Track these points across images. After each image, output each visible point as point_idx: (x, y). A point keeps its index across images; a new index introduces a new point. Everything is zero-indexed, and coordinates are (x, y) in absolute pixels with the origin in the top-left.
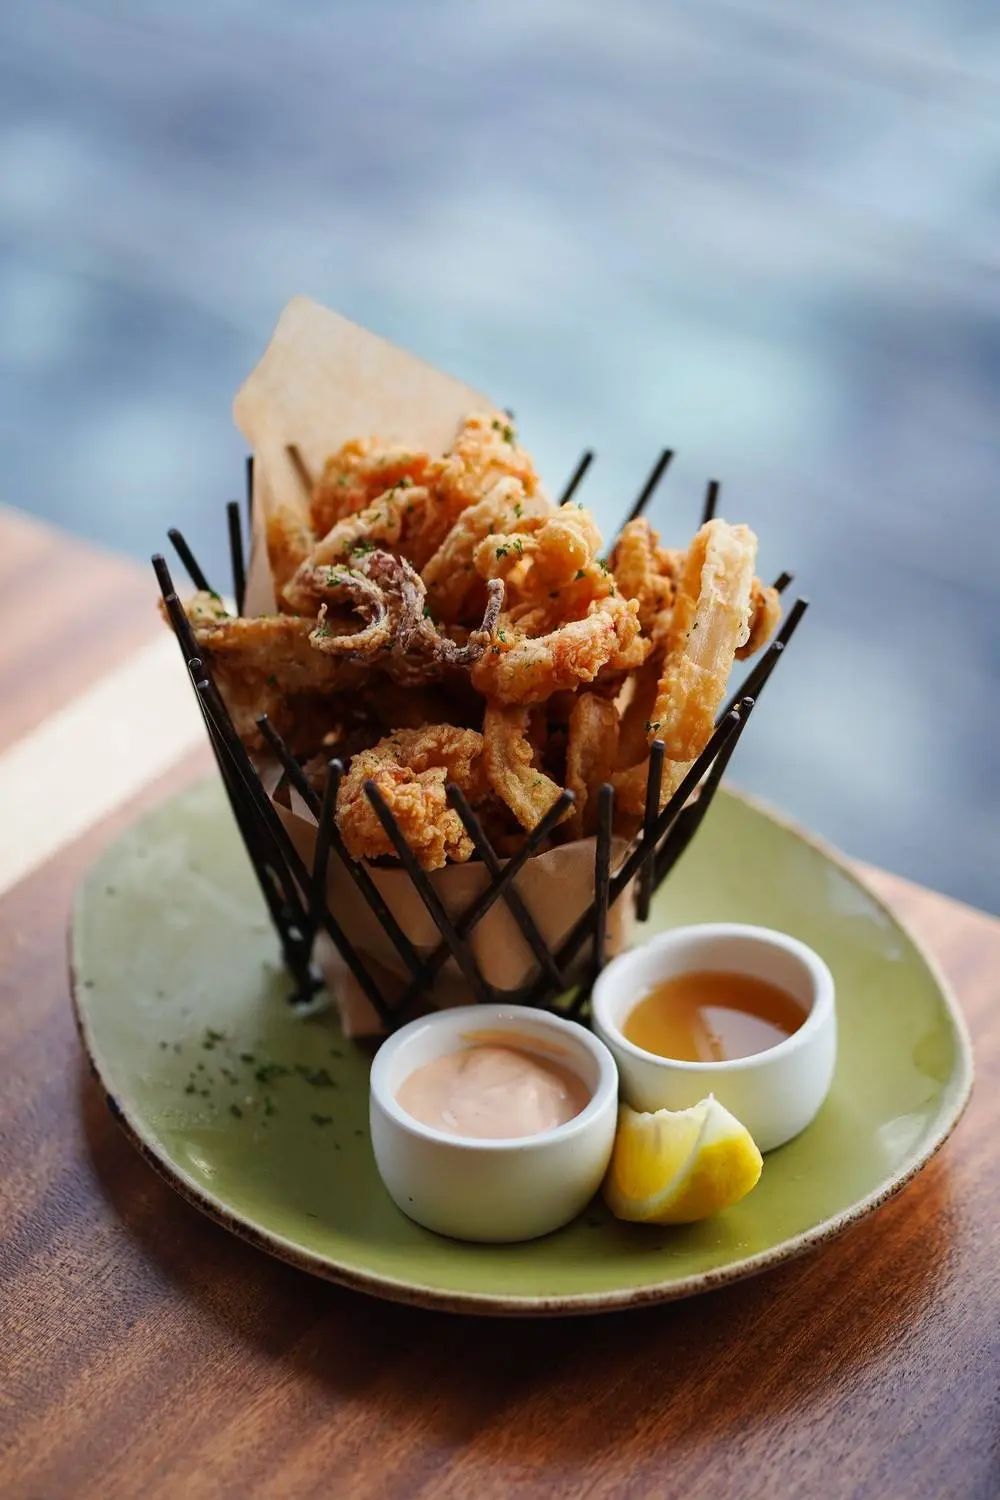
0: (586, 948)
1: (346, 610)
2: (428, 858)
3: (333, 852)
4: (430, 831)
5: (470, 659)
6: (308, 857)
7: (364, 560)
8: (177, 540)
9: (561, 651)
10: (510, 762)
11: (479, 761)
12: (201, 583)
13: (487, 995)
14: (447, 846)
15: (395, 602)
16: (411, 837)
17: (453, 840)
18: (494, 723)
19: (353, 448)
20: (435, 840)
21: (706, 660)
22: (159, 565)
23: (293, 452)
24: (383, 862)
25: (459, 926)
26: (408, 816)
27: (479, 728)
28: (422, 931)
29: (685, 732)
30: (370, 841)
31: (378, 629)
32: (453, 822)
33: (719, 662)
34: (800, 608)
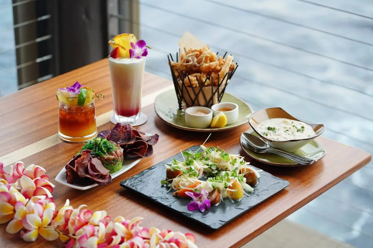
0: (211, 102)
1: (188, 61)
2: (193, 85)
3: (184, 86)
4: (194, 82)
5: (200, 66)
6: (181, 87)
7: (191, 57)
8: (170, 54)
9: (209, 65)
10: (203, 77)
11: (200, 77)
12: (173, 60)
13: (199, 105)
14: (196, 84)
15: (193, 61)
16: (192, 83)
17: (197, 84)
18: (202, 74)
19: (191, 49)
20: (194, 83)
21: (225, 68)
22: (168, 56)
23: (185, 48)
24: (189, 86)
25: (197, 96)
26: (192, 80)
27: (201, 74)
28: (193, 97)
29: (222, 75)
30: (187, 83)
31: (191, 63)
32: (197, 82)
33: (227, 68)
34: (238, 65)
